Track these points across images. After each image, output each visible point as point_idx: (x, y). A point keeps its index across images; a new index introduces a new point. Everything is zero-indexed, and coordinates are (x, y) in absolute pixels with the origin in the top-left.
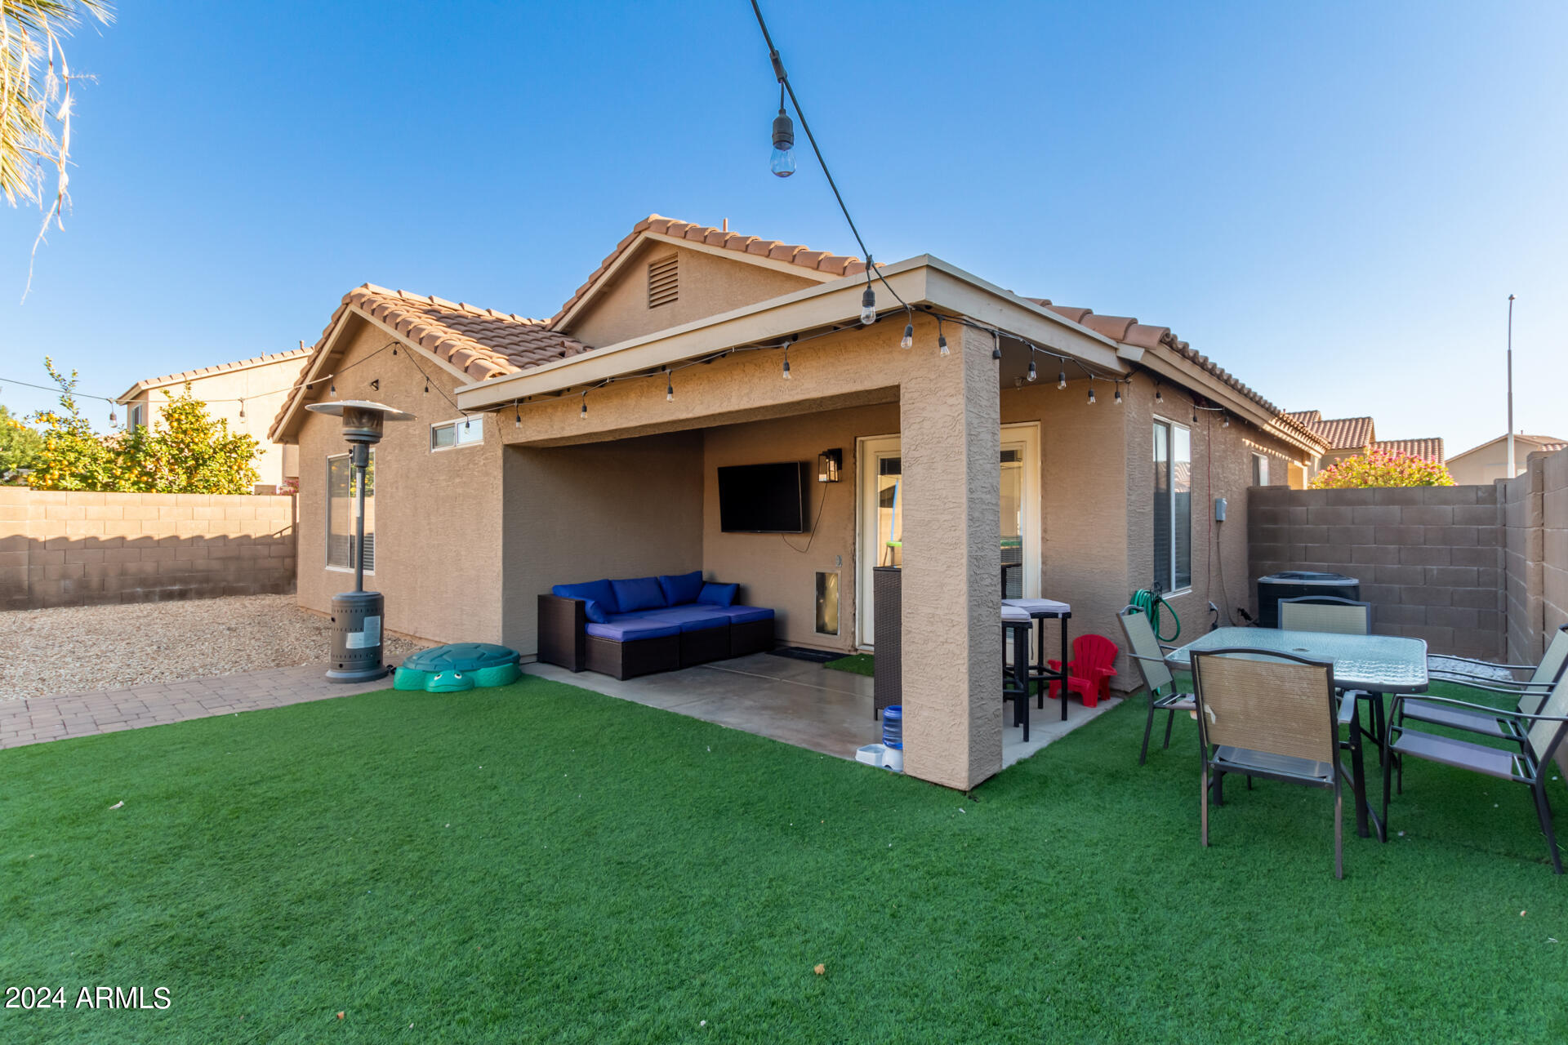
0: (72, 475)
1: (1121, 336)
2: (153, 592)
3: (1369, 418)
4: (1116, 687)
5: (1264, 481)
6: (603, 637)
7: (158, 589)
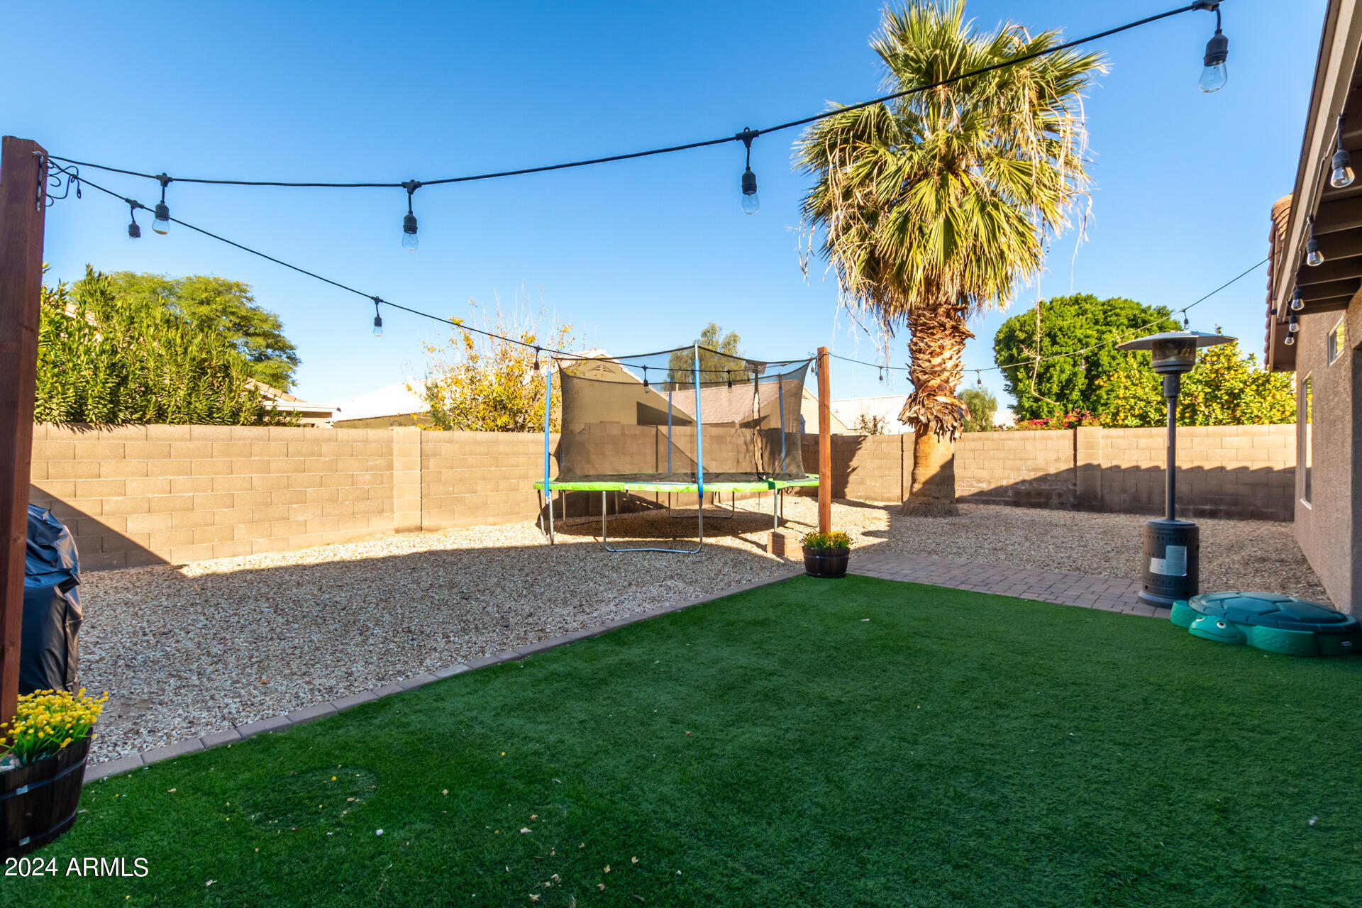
0: (1133, 415)
2: (1188, 510)
7: (1192, 507)
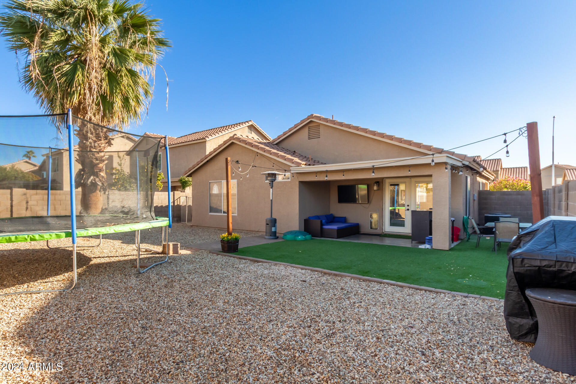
1: (463, 159)
3: (500, 159)
4: (459, 238)
5: (481, 189)
6: (328, 229)
